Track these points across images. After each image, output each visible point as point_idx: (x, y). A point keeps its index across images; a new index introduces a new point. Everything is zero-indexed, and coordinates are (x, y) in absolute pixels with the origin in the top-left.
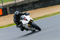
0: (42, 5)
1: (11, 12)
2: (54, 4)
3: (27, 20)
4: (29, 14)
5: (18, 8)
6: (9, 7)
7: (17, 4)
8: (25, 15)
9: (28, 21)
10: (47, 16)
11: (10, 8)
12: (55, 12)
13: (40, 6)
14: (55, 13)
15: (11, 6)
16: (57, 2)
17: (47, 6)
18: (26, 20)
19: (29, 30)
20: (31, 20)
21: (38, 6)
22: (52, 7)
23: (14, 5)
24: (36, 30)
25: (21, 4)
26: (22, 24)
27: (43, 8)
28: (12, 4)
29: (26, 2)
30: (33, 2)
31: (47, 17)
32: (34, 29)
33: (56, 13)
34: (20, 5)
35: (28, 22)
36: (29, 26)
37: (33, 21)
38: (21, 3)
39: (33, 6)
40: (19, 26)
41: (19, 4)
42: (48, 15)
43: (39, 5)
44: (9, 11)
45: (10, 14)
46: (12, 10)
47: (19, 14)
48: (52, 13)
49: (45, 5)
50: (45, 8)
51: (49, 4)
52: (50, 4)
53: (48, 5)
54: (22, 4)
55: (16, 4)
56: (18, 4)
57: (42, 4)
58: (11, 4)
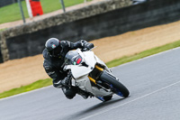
0: (103, 29)
1: (14, 54)
2: (140, 23)
3: (87, 66)
4: (92, 46)
5: (32, 39)
6: (7, 40)
7: (31, 28)
8: (79, 50)
9: (89, 67)
10: (120, 59)
11: (10, 41)
12: (145, 49)
13: (99, 32)
14: (144, 52)
15: (12, 35)
16: (149, 18)
17: (120, 32)
18: (84, 64)
19: (92, 95)
20: (97, 64)
21: (92, 33)
22: (136, 32)
23: (22, 33)
24: (115, 96)
25: (40, 28)
26: (71, 76)
27: (107, 39)
28: (15, 31)
29: (57, 20)
30: (77, 21)
31: (123, 63)
32: (109, 92)
33: (148, 51)
34: (39, 31)
35: (89, 70)
36: (93, 84)
37: (103, 67)
38: (40, 24)
39: (76, 34)
40: (61, 84)
41: (35, 27)
42: (125, 57)
43: (97, 30)
44: (7, 51)
45: (11, 58)
46: (15, 46)
47: (59, 47)
48: (137, 51)
49: (114, 30)
50: (113, 38)
51: (125, 23)
52: (128, 26)
53: (122, 28)
54: (45, 27)
55: (25, 28)
56: (33, 30)
57: (105, 24)
58: (11, 31)
